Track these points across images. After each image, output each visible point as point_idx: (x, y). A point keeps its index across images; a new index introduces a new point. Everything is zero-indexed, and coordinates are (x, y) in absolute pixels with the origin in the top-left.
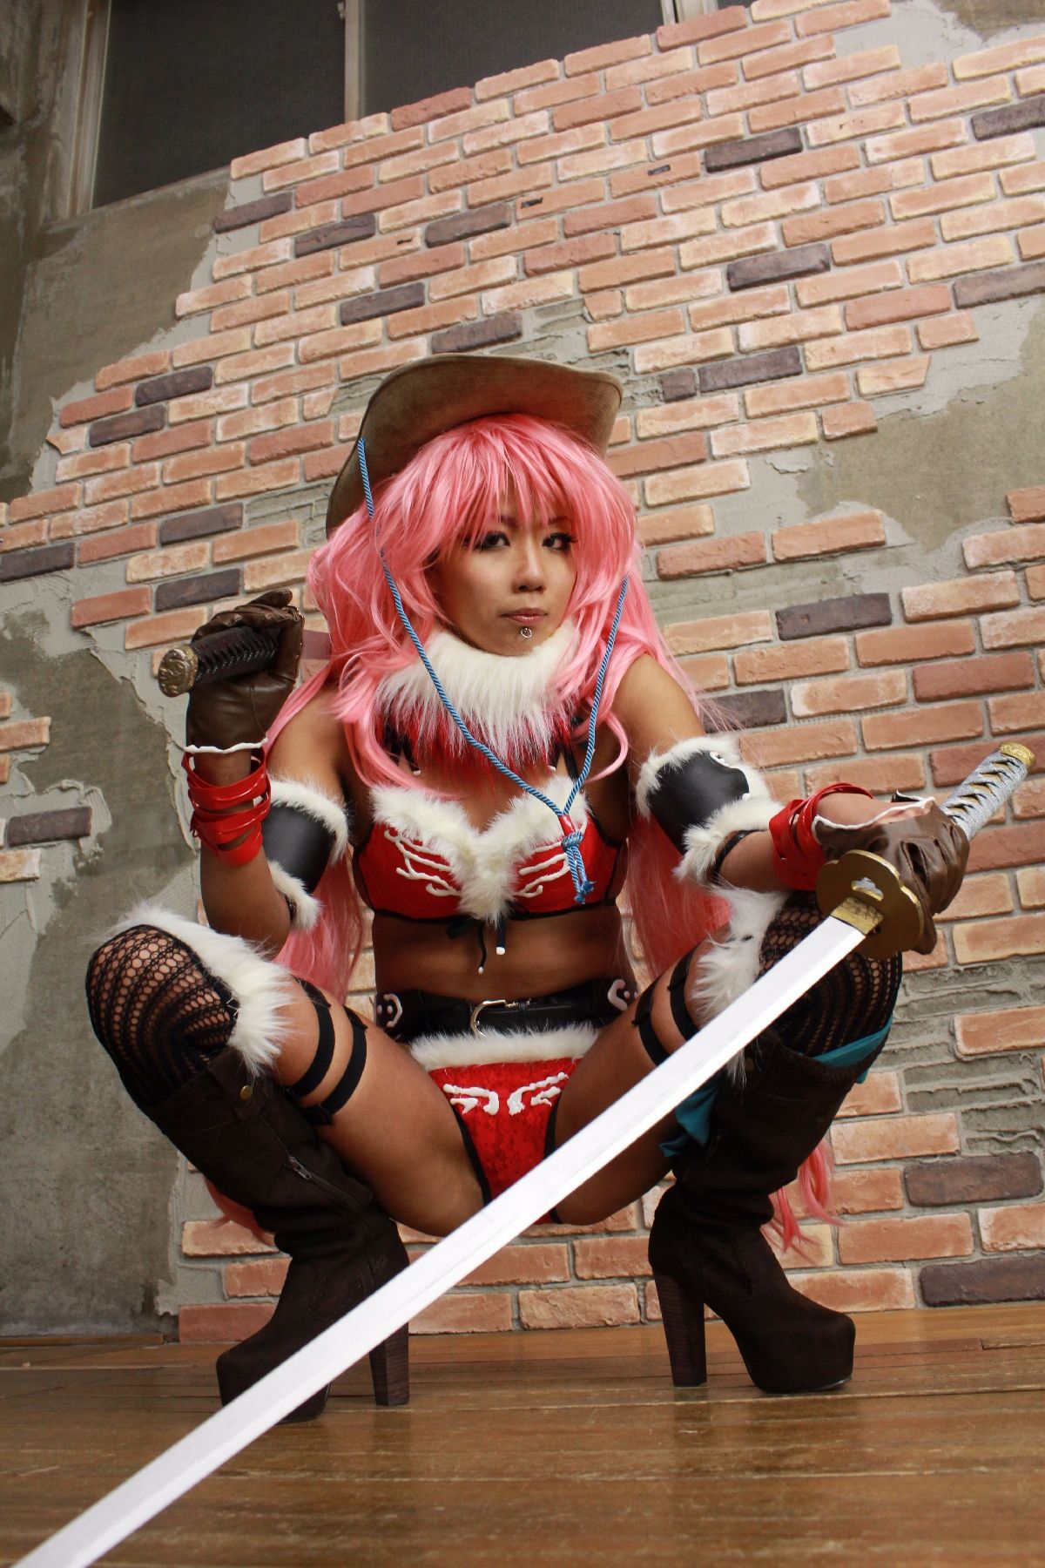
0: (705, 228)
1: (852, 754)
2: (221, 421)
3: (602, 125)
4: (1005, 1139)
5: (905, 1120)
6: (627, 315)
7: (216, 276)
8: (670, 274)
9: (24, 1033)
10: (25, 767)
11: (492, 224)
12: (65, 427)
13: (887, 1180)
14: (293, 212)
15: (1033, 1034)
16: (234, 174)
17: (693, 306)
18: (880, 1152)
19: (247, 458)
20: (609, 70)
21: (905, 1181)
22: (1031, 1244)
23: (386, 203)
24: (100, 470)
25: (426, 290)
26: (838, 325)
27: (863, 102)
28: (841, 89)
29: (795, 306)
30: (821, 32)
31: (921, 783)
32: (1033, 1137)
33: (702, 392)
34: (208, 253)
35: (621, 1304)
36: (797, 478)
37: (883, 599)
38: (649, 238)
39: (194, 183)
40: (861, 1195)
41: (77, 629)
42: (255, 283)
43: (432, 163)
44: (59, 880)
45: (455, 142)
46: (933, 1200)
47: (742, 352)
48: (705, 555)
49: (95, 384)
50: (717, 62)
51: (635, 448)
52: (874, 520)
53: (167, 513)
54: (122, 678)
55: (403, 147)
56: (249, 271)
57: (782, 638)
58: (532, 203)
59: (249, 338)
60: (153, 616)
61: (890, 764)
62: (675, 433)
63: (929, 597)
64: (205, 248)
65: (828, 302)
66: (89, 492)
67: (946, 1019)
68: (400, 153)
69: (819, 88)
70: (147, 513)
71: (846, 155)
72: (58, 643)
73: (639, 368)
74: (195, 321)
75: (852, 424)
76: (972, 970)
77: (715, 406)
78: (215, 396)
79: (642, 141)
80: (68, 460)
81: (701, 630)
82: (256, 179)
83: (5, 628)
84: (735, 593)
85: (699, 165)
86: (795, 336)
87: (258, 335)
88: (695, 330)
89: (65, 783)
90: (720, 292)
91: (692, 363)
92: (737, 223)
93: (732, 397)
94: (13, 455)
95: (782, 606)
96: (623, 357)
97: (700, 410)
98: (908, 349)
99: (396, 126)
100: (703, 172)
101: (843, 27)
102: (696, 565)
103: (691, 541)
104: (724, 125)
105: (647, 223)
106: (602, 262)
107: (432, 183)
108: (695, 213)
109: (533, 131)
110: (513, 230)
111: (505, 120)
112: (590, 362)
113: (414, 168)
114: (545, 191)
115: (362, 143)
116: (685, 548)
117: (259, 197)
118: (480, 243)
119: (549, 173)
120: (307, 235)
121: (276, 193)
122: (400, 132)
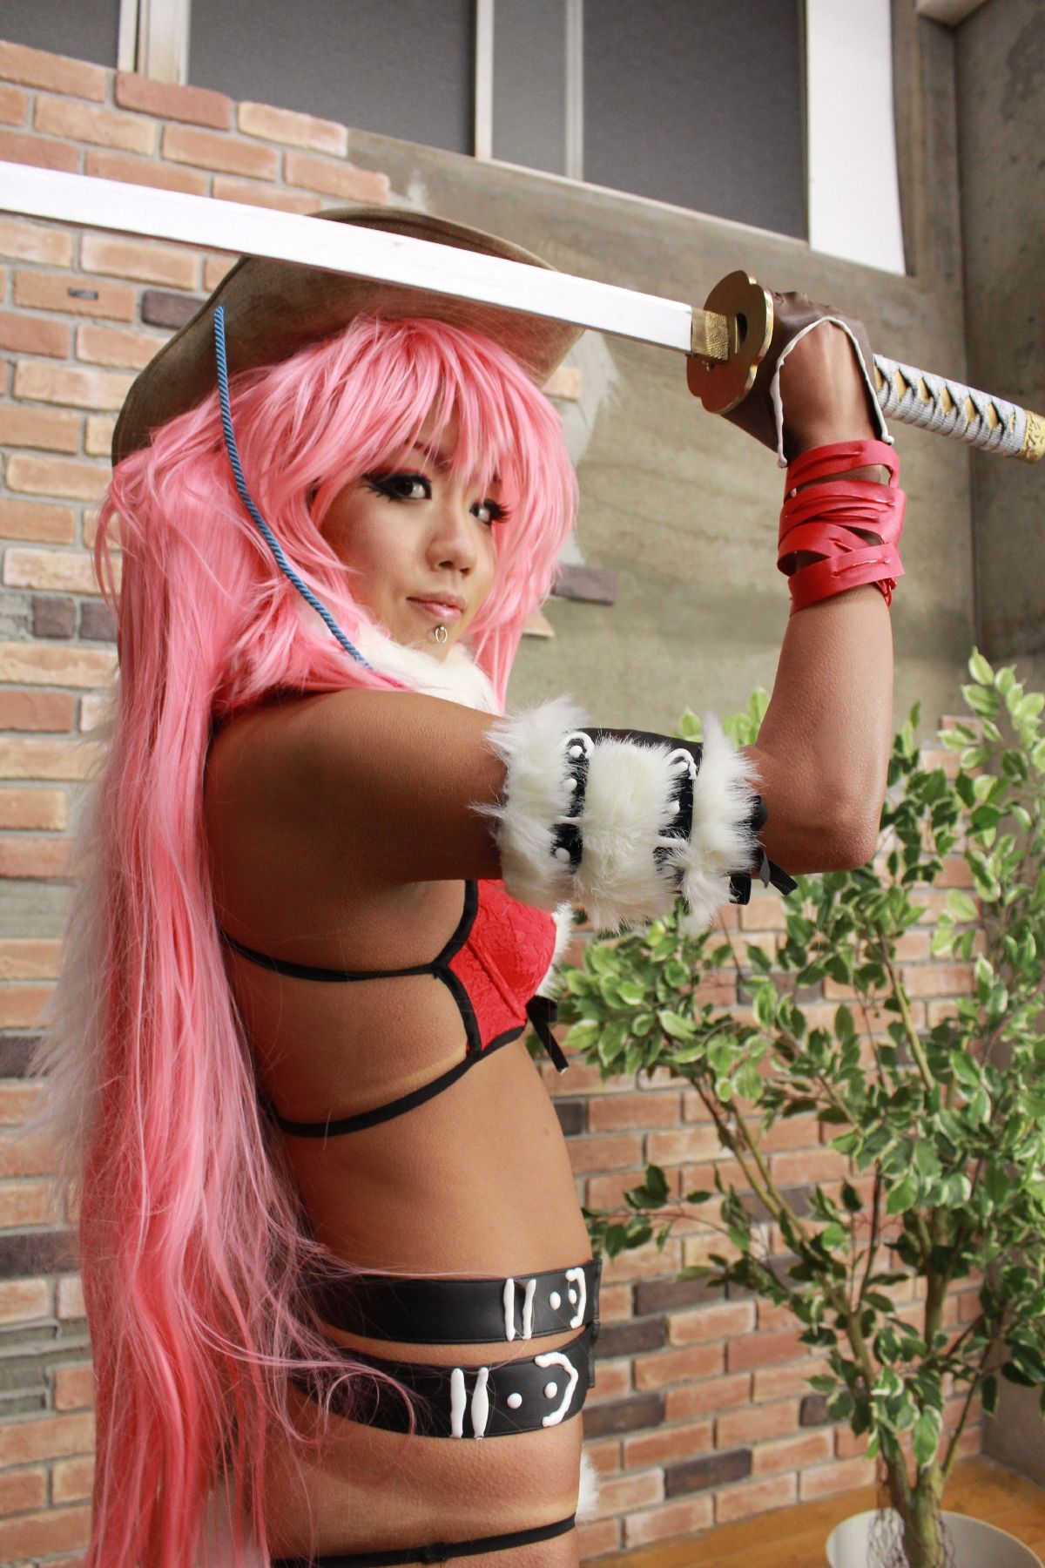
8: (76, 454)
20: (44, 98)
30: (311, 188)
33: (82, 637)
38: (53, 392)
50: (184, 162)
62: (41, 685)
73: (9, 579)
85: (134, 306)
88: (87, 548)
91: (77, 593)
97: (75, 663)
100: (134, 315)
102: (39, 870)
103: (37, 834)
104: (175, 265)
105: (54, 364)
108: (117, 378)
116: (30, 845)
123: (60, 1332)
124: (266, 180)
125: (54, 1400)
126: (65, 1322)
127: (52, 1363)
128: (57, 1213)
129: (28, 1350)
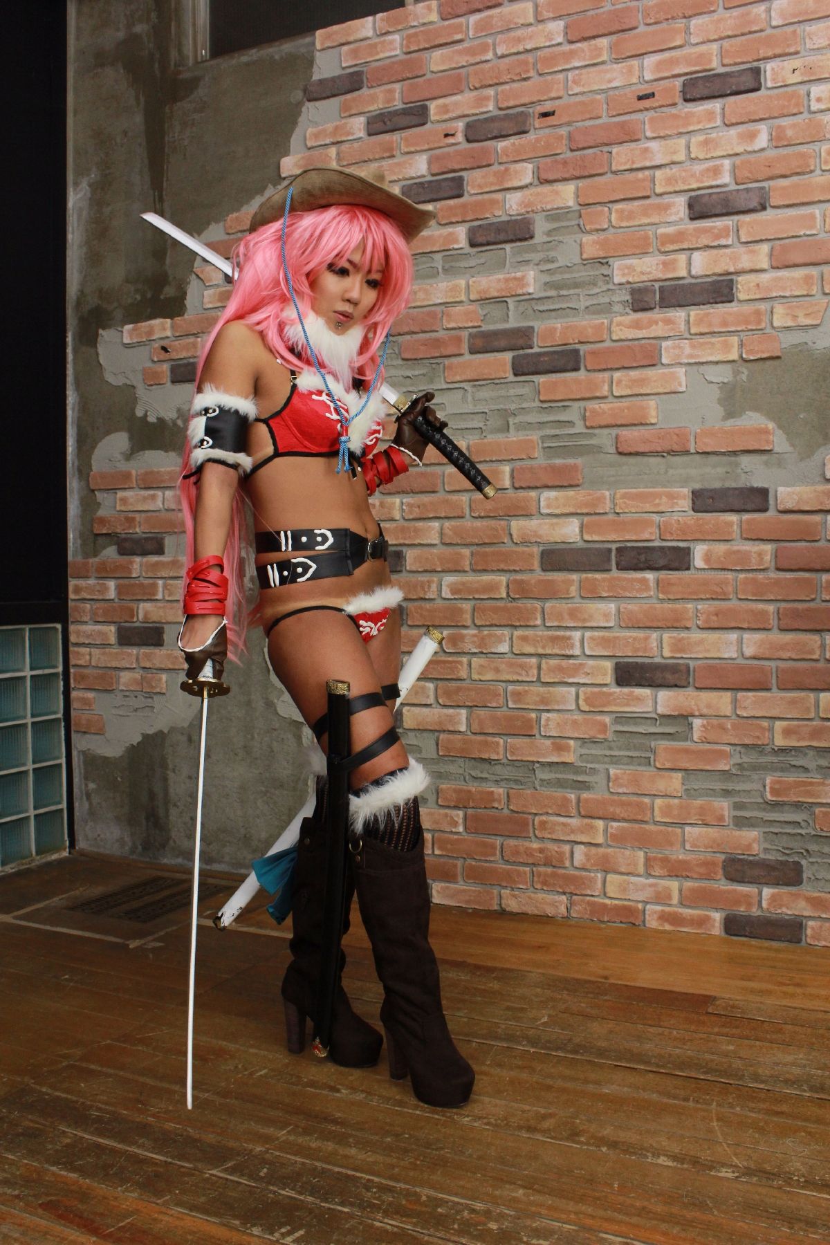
0: (676, 158)
1: (729, 599)
3: (604, 42)
4: (786, 852)
5: (729, 832)
6: (612, 230)
7: (309, 144)
8: (648, 197)
11: (516, 130)
13: (713, 863)
14: (365, 91)
15: (812, 796)
16: (318, 46)
17: (661, 231)
21: (724, 868)
22: (789, 912)
23: (436, 95)
25: (465, 183)
26: (765, 264)
27: (816, 47)
28: (799, 29)
29: (735, 240)
31: (770, 627)
32: (802, 853)
33: (661, 307)
34: (302, 119)
35: (557, 907)
36: (720, 388)
37: (764, 493)
38: (633, 162)
39: (287, 47)
40: (697, 869)
42: (338, 154)
43: (472, 61)
45: (490, 41)
46: (741, 880)
47: (693, 277)
48: (649, 441)
49: (225, 228)
51: (608, 348)
52: (766, 431)
55: (449, 40)
56: (333, 144)
57: (694, 510)
58: (545, 115)
61: (752, 611)
62: (637, 339)
63: (795, 497)
64: (299, 113)
65: (761, 241)
67: (762, 776)
68: (446, 44)
69: (783, 26)
71: (793, 101)
73: (617, 280)
75: (763, 352)
76: (783, 751)
77: (668, 322)
79: (635, 63)
80: (211, 291)
81: (641, 497)
82: (335, 51)
83: (178, 418)
84: (666, 472)
85: (678, 94)
86: (732, 270)
88: (661, 252)
90: (681, 220)
91: (655, 281)
92: (701, 157)
93: (679, 315)
94: (171, 279)
95: (697, 486)
96: (606, 266)
97: (657, 323)
98: (813, 293)
99: (444, 16)
100: (679, 100)
102: (642, 448)
103: (641, 428)
104: (701, 56)
105: (633, 145)
106: (596, 178)
107: (471, 79)
108: (670, 142)
109: (551, 40)
110: (531, 136)
111: (530, 25)
112: (582, 267)
113: (457, 63)
114: (557, 102)
115: (418, 30)
116: (636, 434)
117: (337, 72)
118: (506, 147)
119: (561, 86)
120: (376, 116)
121: (352, 70)
122: (447, 23)
123: (658, 722)
125: (655, 761)
126: (662, 716)
127: (655, 740)
128: (655, 652)
129: (641, 729)
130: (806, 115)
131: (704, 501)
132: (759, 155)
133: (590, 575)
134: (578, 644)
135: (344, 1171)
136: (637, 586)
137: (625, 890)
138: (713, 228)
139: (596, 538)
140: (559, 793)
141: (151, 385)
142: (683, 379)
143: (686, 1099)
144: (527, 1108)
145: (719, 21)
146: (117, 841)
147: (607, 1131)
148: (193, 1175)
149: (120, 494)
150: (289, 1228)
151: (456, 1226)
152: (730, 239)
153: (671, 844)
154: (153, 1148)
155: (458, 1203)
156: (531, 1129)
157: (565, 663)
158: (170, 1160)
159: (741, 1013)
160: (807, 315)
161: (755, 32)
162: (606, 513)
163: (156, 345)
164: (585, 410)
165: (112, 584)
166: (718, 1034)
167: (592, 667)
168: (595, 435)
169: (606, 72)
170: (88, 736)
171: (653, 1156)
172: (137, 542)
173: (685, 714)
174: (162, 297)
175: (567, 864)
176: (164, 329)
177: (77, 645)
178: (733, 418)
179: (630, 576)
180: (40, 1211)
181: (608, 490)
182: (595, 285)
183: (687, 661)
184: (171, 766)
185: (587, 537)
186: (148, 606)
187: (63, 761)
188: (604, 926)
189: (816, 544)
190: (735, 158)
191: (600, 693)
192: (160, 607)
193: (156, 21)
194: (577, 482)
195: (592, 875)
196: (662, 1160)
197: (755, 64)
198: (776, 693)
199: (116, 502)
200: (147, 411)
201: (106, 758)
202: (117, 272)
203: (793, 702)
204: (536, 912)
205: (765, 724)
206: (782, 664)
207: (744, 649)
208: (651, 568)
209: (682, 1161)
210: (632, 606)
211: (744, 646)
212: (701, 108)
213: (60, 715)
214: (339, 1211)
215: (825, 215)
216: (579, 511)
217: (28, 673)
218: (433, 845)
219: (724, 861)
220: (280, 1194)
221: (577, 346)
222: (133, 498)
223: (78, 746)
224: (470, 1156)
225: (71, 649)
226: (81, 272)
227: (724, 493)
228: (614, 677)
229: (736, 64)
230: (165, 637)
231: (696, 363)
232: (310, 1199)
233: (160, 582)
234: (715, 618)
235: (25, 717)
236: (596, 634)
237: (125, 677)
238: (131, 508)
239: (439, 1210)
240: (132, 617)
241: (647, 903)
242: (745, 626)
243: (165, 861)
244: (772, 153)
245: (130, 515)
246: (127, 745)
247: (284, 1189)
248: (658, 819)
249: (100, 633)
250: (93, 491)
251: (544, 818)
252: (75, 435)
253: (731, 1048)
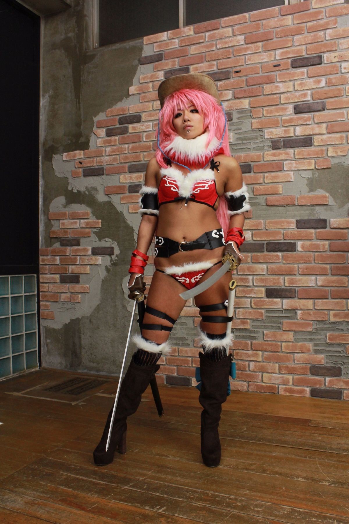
0: (289, 90)
1: (311, 263)
2: (145, 134)
3: (260, 44)
4: (335, 363)
5: (312, 355)
6: (264, 118)
7: (141, 82)
8: (278, 105)
9: (100, 304)
10: (95, 233)
11: (225, 78)
12: (98, 128)
13: (306, 368)
14: (164, 61)
15: (345, 341)
16: (145, 43)
17: (283, 118)
18: (305, 362)
19: (153, 148)
20: (264, 21)
21: (310, 370)
22: (337, 387)
23: (193, 63)
24: (110, 145)
26: (325, 132)
27: (343, 48)
28: (337, 41)
29: (313, 122)
30: (334, 16)
31: (328, 274)
32: (341, 363)
33: (283, 148)
34: (138, 72)
35: (243, 387)
36: (307, 180)
37: (325, 221)
38: (272, 91)
39: (132, 43)
40: (300, 370)
41: (107, 195)
42: (153, 86)
43: (208, 50)
44: (106, 265)
45: (214, 43)
46: (316, 374)
47: (296, 136)
48: (279, 201)
49: (106, 115)
50: (299, 23)
51: (262, 164)
52: (326, 197)
53: (130, 162)
54: (120, 211)
55: (198, 42)
56: (151, 82)
57: (297, 228)
58: (237, 72)
59: (151, 107)
60: (128, 194)
61: (321, 268)
62: (274, 161)
63: (337, 223)
64: (136, 69)
65: (323, 122)
66: (107, 152)
67: (325, 333)
68: (196, 44)
69: (330, 40)
70: (124, 162)
71: (335, 69)
72: (101, 198)
73: (266, 137)
74: (135, 97)
75: (324, 166)
76: (334, 323)
77: (286, 154)
78: (143, 126)
79: (272, 52)
80: (100, 140)
81: (276, 223)
82: (152, 45)
83: (86, 191)
84: (286, 213)
85: (289, 65)
86: (311, 133)
87: (154, 106)
88: (283, 126)
89: (107, 239)
90: (291, 114)
91: (281, 138)
92: (299, 89)
93: (291, 151)
94: (83, 134)
95: (298, 218)
96: (262, 132)
97: (282, 154)
98: (344, 143)
99: (196, 33)
100: (290, 67)
101: (341, 15)
102: (276, 203)
103: (276, 195)
104: (299, 50)
105: (272, 84)
106: (257, 97)
107: (207, 57)
108: (287, 84)
109: (239, 43)
110: (231, 80)
111: (230, 37)
112: (252, 132)
113: (201, 51)
114: (242, 67)
115: (185, 38)
116: (274, 198)
117: (153, 54)
118: (221, 84)
119: (243, 61)
120: (168, 71)
121: (158, 53)
122: (197, 35)
123: (283, 312)
124: (321, 19)
125: (282, 327)
126: (285, 310)
127: (282, 319)
128: (282, 284)
129: (277, 315)
130: (340, 74)
131: (301, 224)
132: (322, 89)
133: (256, 254)
134: (251, 281)
135: (177, 486)
136: (275, 258)
137: (270, 379)
138: (304, 117)
139: (258, 239)
140: (243, 341)
141: (75, 177)
142: (293, 177)
143: (306, 457)
144: (244, 461)
145: (305, 37)
146: (59, 363)
147: (277, 469)
148: (118, 488)
149: (61, 221)
150: (160, 506)
151: (225, 504)
152: (311, 122)
153: (289, 361)
154: (99, 479)
155: (224, 496)
156: (247, 469)
157: (246, 289)
158: (107, 483)
159: (322, 425)
160: (341, 152)
161: (320, 42)
162: (262, 229)
163: (77, 161)
164: (253, 188)
165: (58, 258)
166: (314, 433)
167: (257, 290)
168: (257, 198)
169: (261, 56)
170: (47, 320)
171: (296, 478)
172: (69, 241)
173: (294, 308)
174: (79, 142)
175: (247, 369)
176: (80, 155)
177: (43, 283)
178: (312, 192)
179: (272, 254)
180: (60, 503)
181: (263, 220)
182: (257, 139)
183: (294, 288)
184: (82, 332)
185: (254, 239)
186: (73, 267)
187: (37, 330)
188: (262, 394)
189: (346, 241)
190: (312, 90)
191: (260, 301)
192: (78, 267)
193: (78, 32)
194: (250, 217)
195: (257, 373)
196: (300, 479)
197: (320, 54)
198: (330, 300)
199: (60, 225)
200: (73, 188)
201: (54, 329)
202: (60, 132)
203: (337, 303)
204: (234, 389)
205: (326, 312)
206: (332, 288)
207: (318, 283)
208: (280, 251)
209: (308, 479)
210: (273, 266)
211: (317, 281)
212: (299, 71)
213: (36, 312)
214: (178, 500)
215: (348, 113)
216: (251, 228)
217: (23, 294)
218: (192, 362)
219: (310, 367)
220: (153, 494)
221: (250, 163)
222: (67, 223)
223: (43, 324)
224: (225, 479)
225: (40, 284)
226: (45, 131)
227: (309, 221)
228: (265, 294)
229: (312, 54)
230: (80, 279)
231: (298, 170)
232: (166, 496)
233: (78, 257)
234: (306, 270)
235: (22, 313)
236: (258, 277)
237: (63, 296)
238: (66, 227)
239: (217, 499)
240: (66, 271)
241: (279, 384)
242: (318, 273)
243: (80, 371)
244: (327, 89)
245: (66, 230)
246: (64, 324)
247: (155, 493)
248: (284, 351)
249: (53, 278)
250: (50, 220)
251: (238, 351)
252: (42, 197)
253: (320, 438)
